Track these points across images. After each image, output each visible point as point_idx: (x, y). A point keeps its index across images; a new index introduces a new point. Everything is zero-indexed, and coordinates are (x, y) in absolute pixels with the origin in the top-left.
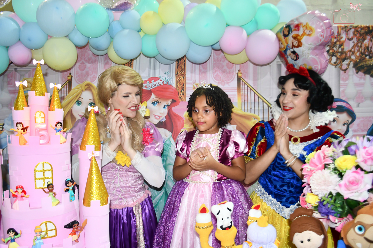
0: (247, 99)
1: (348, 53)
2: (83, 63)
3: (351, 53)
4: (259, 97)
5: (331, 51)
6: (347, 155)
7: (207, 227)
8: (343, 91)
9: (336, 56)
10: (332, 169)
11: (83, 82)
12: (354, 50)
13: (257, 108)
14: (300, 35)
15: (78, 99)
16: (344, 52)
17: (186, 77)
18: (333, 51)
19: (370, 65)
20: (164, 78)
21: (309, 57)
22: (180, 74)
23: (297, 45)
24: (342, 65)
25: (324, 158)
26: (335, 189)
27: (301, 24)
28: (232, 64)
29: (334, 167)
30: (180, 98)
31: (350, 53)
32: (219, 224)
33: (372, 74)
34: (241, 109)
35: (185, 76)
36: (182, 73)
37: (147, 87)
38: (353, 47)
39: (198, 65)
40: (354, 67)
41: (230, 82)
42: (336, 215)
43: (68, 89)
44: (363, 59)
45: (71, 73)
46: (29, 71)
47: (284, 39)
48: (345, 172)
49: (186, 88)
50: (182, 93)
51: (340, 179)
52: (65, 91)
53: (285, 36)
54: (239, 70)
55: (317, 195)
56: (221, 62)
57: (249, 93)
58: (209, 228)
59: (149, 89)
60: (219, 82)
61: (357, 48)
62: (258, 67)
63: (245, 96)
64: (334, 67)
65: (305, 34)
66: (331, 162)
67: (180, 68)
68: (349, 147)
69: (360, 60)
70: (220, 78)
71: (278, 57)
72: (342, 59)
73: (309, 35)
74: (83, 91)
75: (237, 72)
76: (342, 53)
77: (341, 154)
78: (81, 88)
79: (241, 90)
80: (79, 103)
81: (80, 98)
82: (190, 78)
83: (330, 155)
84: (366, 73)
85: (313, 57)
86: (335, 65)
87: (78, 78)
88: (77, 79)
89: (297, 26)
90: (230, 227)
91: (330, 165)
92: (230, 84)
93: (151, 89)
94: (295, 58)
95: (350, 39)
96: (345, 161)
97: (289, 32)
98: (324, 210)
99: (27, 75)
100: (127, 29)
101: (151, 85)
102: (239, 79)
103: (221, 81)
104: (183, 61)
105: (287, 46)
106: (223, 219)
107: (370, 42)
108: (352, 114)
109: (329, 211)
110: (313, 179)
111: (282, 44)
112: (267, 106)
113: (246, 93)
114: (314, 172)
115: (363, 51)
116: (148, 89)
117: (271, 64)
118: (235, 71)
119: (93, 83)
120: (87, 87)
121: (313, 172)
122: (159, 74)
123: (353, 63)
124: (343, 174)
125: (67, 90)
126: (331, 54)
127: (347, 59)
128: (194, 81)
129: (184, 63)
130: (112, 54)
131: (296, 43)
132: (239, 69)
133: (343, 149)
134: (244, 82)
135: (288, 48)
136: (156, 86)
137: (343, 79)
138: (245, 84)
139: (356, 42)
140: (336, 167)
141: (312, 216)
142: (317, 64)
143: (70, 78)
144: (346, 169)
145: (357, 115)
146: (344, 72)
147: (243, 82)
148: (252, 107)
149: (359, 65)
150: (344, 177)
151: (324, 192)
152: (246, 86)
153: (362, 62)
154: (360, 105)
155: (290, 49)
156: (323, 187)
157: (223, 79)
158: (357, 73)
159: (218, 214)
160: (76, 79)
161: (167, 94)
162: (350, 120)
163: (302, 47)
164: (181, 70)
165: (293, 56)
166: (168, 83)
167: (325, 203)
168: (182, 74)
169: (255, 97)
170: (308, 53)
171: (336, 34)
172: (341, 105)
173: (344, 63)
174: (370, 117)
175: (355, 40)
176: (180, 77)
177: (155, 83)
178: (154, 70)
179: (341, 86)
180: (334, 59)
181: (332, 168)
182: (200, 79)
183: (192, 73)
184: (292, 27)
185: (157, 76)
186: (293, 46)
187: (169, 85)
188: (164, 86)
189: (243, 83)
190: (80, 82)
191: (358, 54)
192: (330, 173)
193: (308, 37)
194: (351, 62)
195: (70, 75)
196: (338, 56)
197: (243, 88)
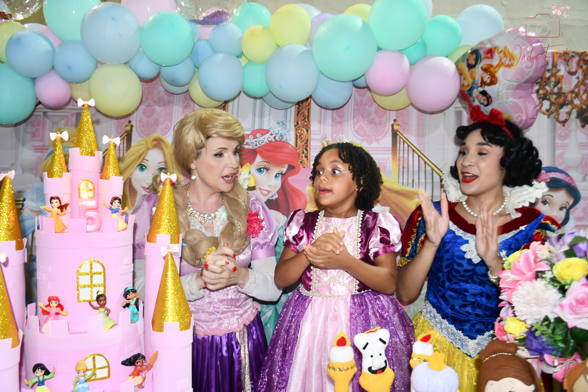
0: (407, 166)
1: (569, 95)
2: (150, 105)
3: (574, 95)
4: (425, 163)
5: (541, 92)
6: (572, 257)
7: (348, 369)
8: (561, 156)
9: (549, 100)
10: (549, 280)
11: (150, 134)
12: (579, 90)
13: (422, 180)
14: (495, 66)
15: (142, 162)
16: (562, 93)
17: (311, 130)
18: (545, 91)
20: (276, 131)
21: (507, 101)
22: (302, 125)
23: (488, 81)
24: (559, 114)
25: (536, 262)
26: (553, 312)
27: (495, 48)
28: (384, 110)
29: (552, 276)
30: (301, 162)
31: (572, 95)
32: (366, 364)
34: (397, 181)
35: (309, 128)
36: (305, 123)
37: (249, 145)
38: (576, 86)
39: (331, 111)
40: (578, 117)
41: (381, 139)
42: (554, 353)
43: (125, 145)
45: (131, 120)
47: (469, 71)
48: (570, 284)
49: (311, 147)
50: (304, 155)
51: (561, 295)
52: (121, 148)
53: (471, 67)
54: (395, 120)
55: (524, 321)
56: (367, 107)
57: (411, 156)
58: (350, 370)
59: (253, 147)
60: (363, 138)
61: (582, 88)
62: (425, 115)
63: (404, 160)
64: (546, 116)
65: (503, 64)
66: (547, 268)
67: (302, 115)
68: (575, 245)
70: (365, 131)
71: (457, 100)
72: (559, 104)
73: (509, 66)
74: (148, 149)
75: (392, 122)
76: (559, 94)
77: (563, 256)
78: (147, 144)
79: (398, 152)
80: (142, 167)
81: (144, 161)
82: (317, 131)
83: (544, 257)
85: (515, 100)
86: (548, 113)
87: (142, 129)
88: (141, 131)
89: (490, 52)
90: (383, 369)
91: (546, 272)
92: (380, 141)
93: (256, 147)
94: (486, 103)
95: (573, 72)
96: (569, 266)
97: (477, 59)
98: (535, 344)
99: (63, 122)
100: (221, 52)
101: (256, 142)
102: (395, 134)
103: (366, 137)
104: (307, 104)
105: (474, 83)
106: (372, 356)
108: (574, 193)
109: (544, 347)
110: (518, 295)
111: (464, 79)
112: (439, 177)
113: (406, 156)
114: (520, 284)
116: (251, 147)
117: (446, 112)
118: (389, 121)
119: (165, 136)
120: (155, 142)
121: (517, 284)
122: (269, 125)
123: (577, 111)
124: (566, 287)
125: (123, 147)
126: (542, 96)
127: (567, 105)
128: (323, 136)
129: (309, 108)
130: (197, 92)
131: (487, 78)
132: (394, 118)
133: (566, 248)
134: (403, 139)
135: (475, 86)
136: (263, 144)
137: (560, 137)
138: (404, 141)
139: (581, 77)
140: (555, 277)
141: (516, 354)
142: (522, 112)
143: (128, 128)
144: (572, 281)
145: (583, 193)
146: (561, 125)
147: (401, 139)
148: (414, 179)
149: (586, 115)
150: (568, 293)
151: (535, 316)
152: (406, 145)
154: (586, 177)
155: (478, 88)
156: (535, 309)
157: (370, 134)
158: (583, 126)
159: (364, 348)
160: (138, 129)
161: (281, 156)
162: (571, 202)
163: (497, 85)
164: (303, 119)
165: (483, 99)
166: (282, 138)
167: (537, 334)
168: (305, 126)
169: (421, 163)
170: (507, 94)
171: (550, 67)
172: (556, 177)
173: (561, 111)
175: (580, 74)
176: (301, 130)
177: (262, 138)
178: (261, 117)
179: (557, 147)
180: (546, 104)
181: (548, 278)
182: (333, 133)
183: (320, 123)
184: (482, 52)
185: (266, 127)
186: (483, 83)
187: (285, 142)
188: (276, 143)
189: (402, 141)
190: (144, 135)
191: (584, 97)
192: (545, 286)
193: (507, 69)
194: (573, 109)
195: (130, 124)
196: (553, 100)
197: (402, 149)
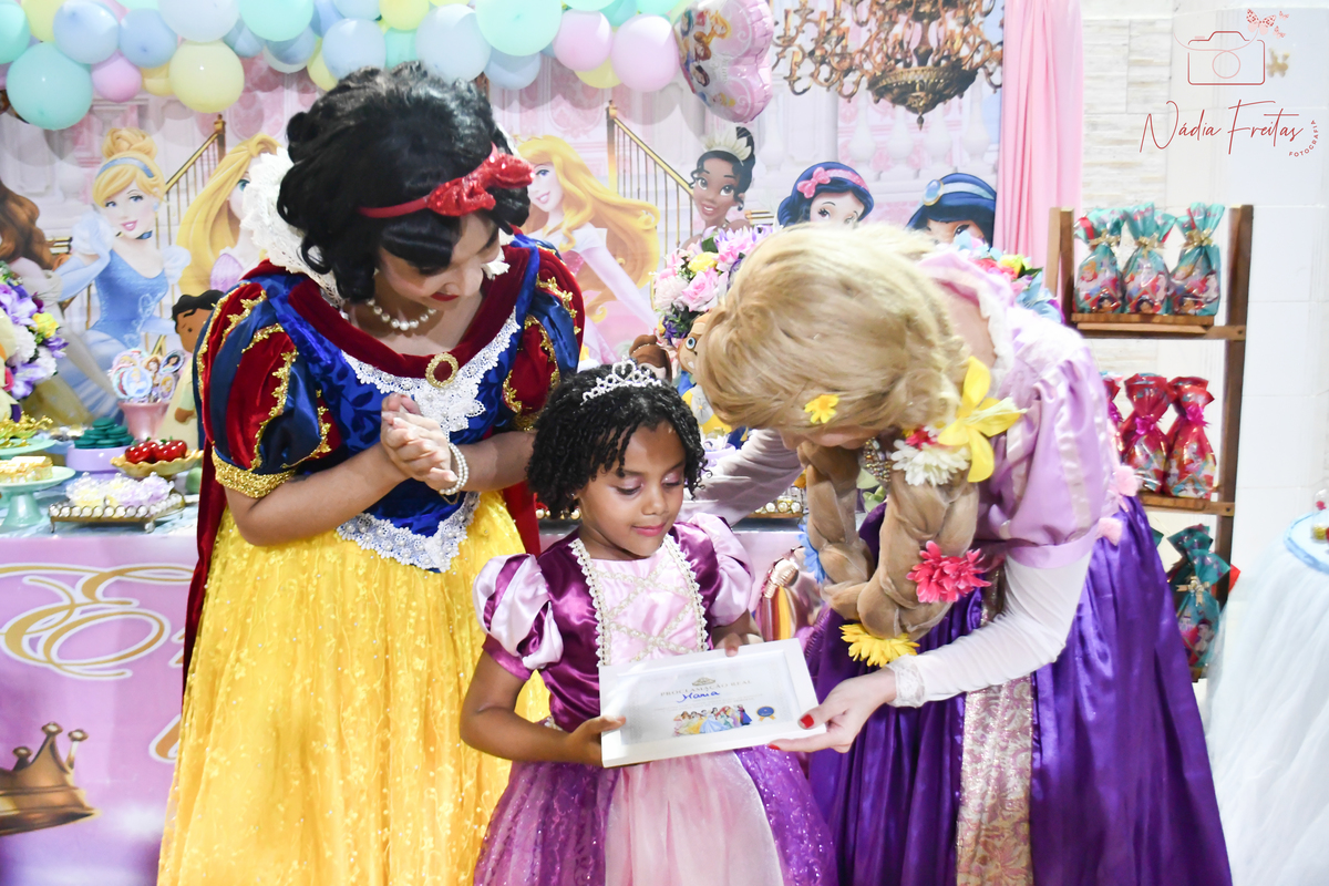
0: (629, 169)
1: (858, 56)
2: (249, 91)
3: (864, 56)
4: (655, 163)
8: (845, 145)
9: (829, 64)
11: (252, 135)
12: (871, 49)
13: (651, 188)
14: (707, 35)
15: (243, 176)
16: (847, 53)
18: (823, 52)
19: (906, 83)
21: (724, 80)
24: (842, 86)
27: (707, 12)
31: (861, 57)
33: (909, 103)
34: (616, 191)
38: (867, 43)
40: (873, 84)
41: (591, 129)
43: (216, 152)
44: (890, 71)
45: (222, 113)
46: (122, 111)
47: (683, 39)
51: (687, 283)
52: (211, 157)
53: (685, 34)
54: (611, 102)
57: (634, 153)
60: (565, 129)
61: (876, 45)
64: (825, 89)
65: (715, 33)
69: (883, 72)
72: (843, 71)
73: (722, 36)
74: (252, 156)
75: (607, 104)
76: (843, 56)
78: (249, 149)
79: (616, 149)
80: (245, 184)
81: (247, 174)
84: (895, 101)
86: (827, 84)
87: (239, 125)
88: (238, 130)
89: (701, 15)
94: (703, 81)
95: (863, 22)
97: (690, 25)
99: (118, 120)
100: (352, 18)
102: (611, 123)
105: (688, 55)
107: (907, 30)
108: (864, 198)
111: (681, 48)
112: (674, 183)
113: (628, 153)
115: (890, 51)
118: (602, 104)
120: (261, 147)
123: (868, 79)
127: (855, 70)
131: (700, 50)
132: (610, 99)
134: (622, 129)
135: (691, 58)
137: (844, 118)
138: (624, 132)
139: (874, 30)
143: (219, 126)
145: (876, 197)
146: (846, 100)
147: (620, 129)
148: (640, 187)
149: (881, 85)
152: (627, 138)
153: (887, 77)
154: (882, 175)
155: (694, 61)
160: (234, 128)
162: (860, 210)
163: (712, 59)
165: (700, 76)
169: (648, 164)
170: (724, 70)
171: (830, 15)
172: (840, 176)
173: (846, 79)
174: (905, 204)
175: (873, 25)
179: (843, 132)
180: (825, 71)
183: (504, 109)
184: (694, 15)
186: (697, 56)
189: (621, 132)
191: (879, 58)
193: (720, 39)
194: (862, 76)
195: (221, 120)
196: (834, 64)
197: (621, 144)
